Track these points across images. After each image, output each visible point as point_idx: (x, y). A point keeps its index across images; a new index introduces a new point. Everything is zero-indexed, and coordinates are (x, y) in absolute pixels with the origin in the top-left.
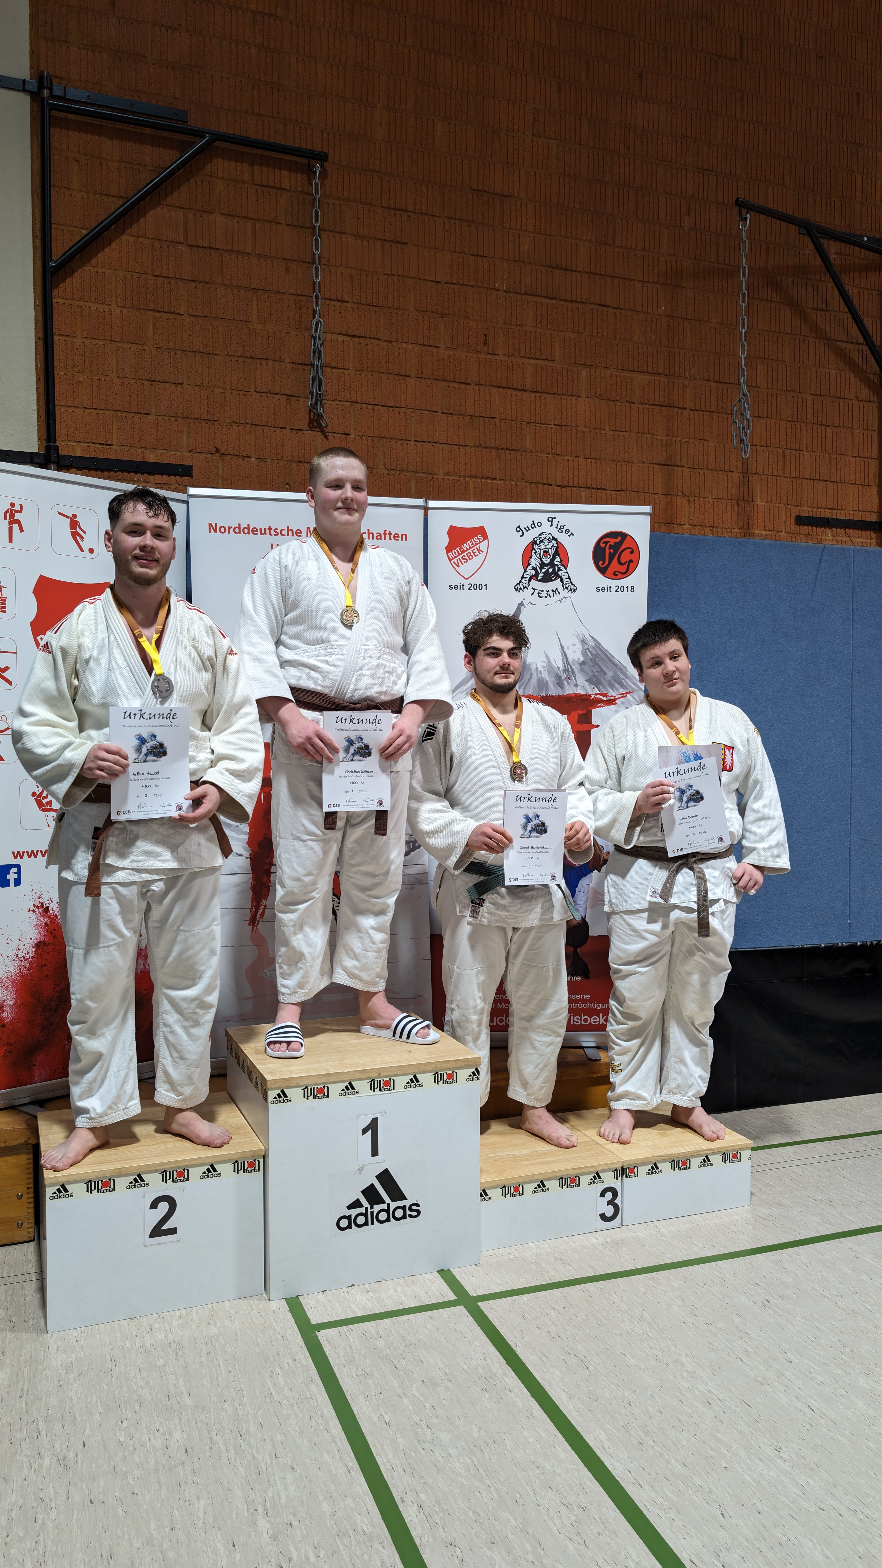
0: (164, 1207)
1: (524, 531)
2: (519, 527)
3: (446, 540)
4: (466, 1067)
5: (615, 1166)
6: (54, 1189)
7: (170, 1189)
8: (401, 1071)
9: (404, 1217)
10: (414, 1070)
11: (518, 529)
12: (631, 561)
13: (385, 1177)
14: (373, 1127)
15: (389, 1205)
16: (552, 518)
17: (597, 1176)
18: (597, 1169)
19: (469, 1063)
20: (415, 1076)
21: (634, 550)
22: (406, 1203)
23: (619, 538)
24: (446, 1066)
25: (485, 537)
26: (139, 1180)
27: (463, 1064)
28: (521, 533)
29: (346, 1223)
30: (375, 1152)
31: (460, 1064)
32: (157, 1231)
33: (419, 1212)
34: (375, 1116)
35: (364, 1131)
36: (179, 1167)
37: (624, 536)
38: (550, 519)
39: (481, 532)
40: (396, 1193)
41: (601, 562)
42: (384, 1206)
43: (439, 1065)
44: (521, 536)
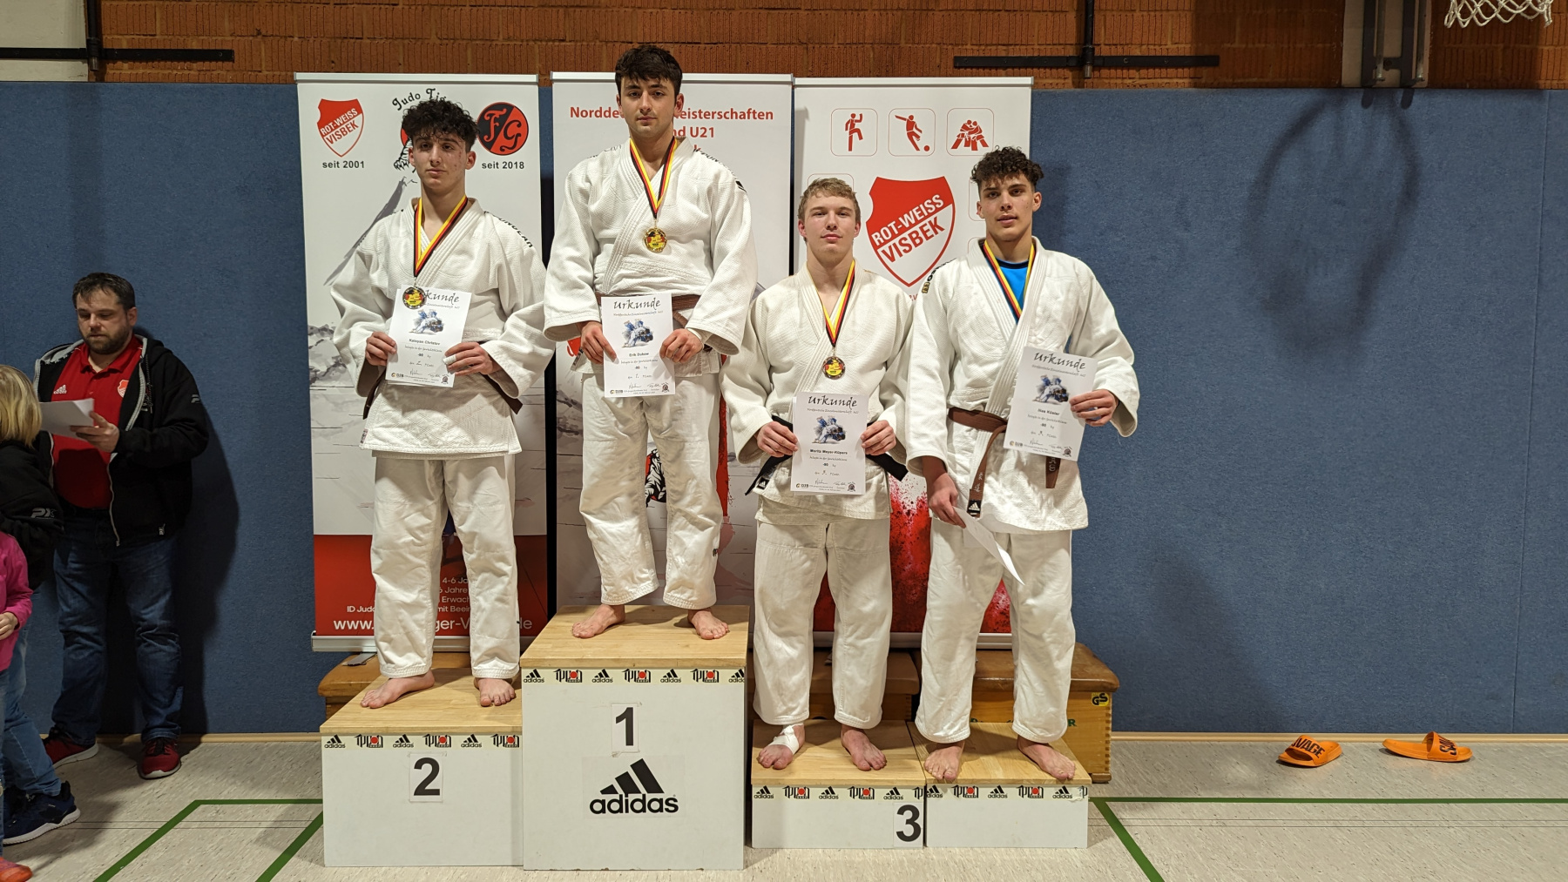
0: (427, 768)
1: (401, 103)
4: (729, 667)
5: (917, 785)
6: (329, 738)
7: (433, 752)
8: (659, 663)
9: (661, 810)
10: (672, 665)
11: (395, 101)
12: (519, 135)
13: (640, 767)
14: (627, 716)
15: (644, 796)
16: (431, 90)
17: (895, 792)
18: (895, 785)
19: (732, 664)
20: (672, 671)
21: (522, 123)
22: (664, 797)
23: (505, 110)
24: (706, 663)
25: (360, 111)
26: (404, 740)
27: (725, 664)
28: (398, 106)
29: (600, 807)
30: (630, 741)
31: (720, 663)
32: (421, 790)
33: (676, 808)
34: (630, 706)
35: (618, 720)
36: (442, 733)
37: (510, 108)
38: (429, 91)
39: (354, 105)
40: (653, 786)
41: (486, 137)
42: (640, 796)
43: (698, 663)
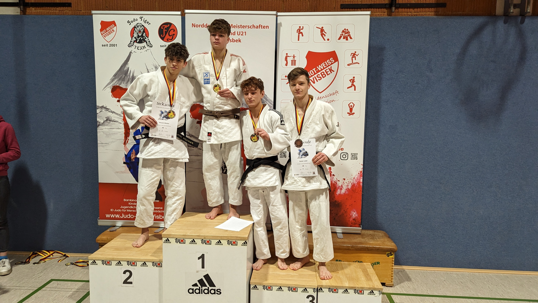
0: (128, 274)
1: (131, 22)
2: (128, 21)
3: (100, 27)
4: (241, 240)
5: (314, 287)
6: (92, 261)
7: (130, 268)
8: (214, 238)
9: (215, 293)
10: (220, 239)
11: (128, 22)
12: (174, 34)
13: (207, 277)
14: (202, 257)
15: (208, 288)
16: (142, 17)
17: (305, 290)
18: (306, 287)
19: (242, 239)
20: (219, 241)
21: (175, 30)
22: (216, 288)
23: (169, 25)
24: (232, 238)
25: (115, 25)
26: (119, 263)
27: (240, 239)
28: (129, 23)
29: (192, 291)
30: (203, 267)
31: (238, 239)
32: (125, 282)
33: (221, 293)
34: (203, 253)
35: (199, 258)
36: (133, 261)
37: (170, 24)
38: (141, 18)
39: (113, 23)
40: (212, 284)
41: (162, 35)
42: (207, 288)
43: (229, 238)
44: (130, 25)
